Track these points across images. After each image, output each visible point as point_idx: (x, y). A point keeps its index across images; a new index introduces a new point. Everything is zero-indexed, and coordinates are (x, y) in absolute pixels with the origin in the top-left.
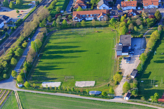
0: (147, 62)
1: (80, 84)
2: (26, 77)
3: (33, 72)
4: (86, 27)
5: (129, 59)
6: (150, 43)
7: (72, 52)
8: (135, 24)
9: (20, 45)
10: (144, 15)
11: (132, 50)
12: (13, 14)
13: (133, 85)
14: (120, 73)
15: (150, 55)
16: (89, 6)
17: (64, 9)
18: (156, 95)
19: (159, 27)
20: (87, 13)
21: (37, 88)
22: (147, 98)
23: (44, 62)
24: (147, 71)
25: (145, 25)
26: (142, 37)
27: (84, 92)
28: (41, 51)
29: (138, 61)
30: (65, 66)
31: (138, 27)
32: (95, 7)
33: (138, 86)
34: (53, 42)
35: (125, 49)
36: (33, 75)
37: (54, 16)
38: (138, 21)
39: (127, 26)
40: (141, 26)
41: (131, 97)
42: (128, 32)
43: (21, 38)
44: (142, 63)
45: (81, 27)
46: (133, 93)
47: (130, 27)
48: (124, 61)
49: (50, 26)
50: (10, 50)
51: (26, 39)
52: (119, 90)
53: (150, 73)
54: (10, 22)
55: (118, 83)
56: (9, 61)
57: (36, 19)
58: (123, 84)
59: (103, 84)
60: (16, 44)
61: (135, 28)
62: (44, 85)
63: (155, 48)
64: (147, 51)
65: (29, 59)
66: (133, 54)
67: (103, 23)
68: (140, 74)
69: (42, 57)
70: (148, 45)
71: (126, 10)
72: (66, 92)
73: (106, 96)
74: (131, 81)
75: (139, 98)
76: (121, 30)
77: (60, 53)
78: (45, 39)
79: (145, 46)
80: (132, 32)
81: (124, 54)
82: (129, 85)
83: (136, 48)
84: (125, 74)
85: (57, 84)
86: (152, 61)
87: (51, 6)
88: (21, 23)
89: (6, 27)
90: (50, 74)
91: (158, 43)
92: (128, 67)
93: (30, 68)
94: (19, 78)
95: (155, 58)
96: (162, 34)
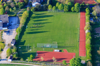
0: (22, 34)
5: (8, 32)
6: (22, 20)
8: (10, 7)
11: (10, 25)
13: (14, 50)
14: (3, 42)
15: (24, 29)
18: (31, 56)
19: (28, 8)
22: (24, 59)
24: (22, 40)
25: (17, 7)
26: (16, 16)
31: (12, 9)
33: (17, 51)
35: (4, 25)
38: (12, 4)
39: (4, 8)
40: (15, 8)
41: (13, 59)
42: (5, 12)
44: (18, 34)
46: (15, 56)
47: (7, 9)
48: (5, 34)
53: (25, 41)
55: (2, 50)
58: (6, 51)
61: (10, 10)
64: (21, 26)
66: (11, 28)
68: (18, 43)
70: (21, 22)
74: (12, 48)
75: (19, 59)
79: (19, 22)
81: (4, 29)
82: (11, 51)
83: (13, 24)
84: (7, 43)
86: (25, 32)
91: (28, 20)
92: (9, 38)
95: (27, 30)
96: (30, 13)
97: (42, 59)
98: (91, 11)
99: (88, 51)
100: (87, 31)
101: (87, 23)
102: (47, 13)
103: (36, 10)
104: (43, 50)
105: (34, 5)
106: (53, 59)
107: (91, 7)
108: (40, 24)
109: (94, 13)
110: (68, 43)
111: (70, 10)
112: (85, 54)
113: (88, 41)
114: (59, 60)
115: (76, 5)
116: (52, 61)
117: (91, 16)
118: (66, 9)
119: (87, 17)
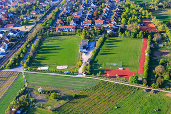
0: (96, 54)
1: (59, 68)
2: (29, 64)
3: (33, 61)
4: (64, 35)
5: (87, 53)
6: (98, 44)
7: (55, 49)
8: (90, 33)
9: (26, 46)
10: (95, 28)
11: (88, 48)
12: (22, 29)
13: (88, 67)
14: (81, 61)
15: (98, 51)
16: (65, 24)
17: (52, 25)
18: (100, 72)
19: (103, 35)
20: (64, 27)
21: (35, 70)
22: (95, 74)
23: (39, 56)
24: (96, 59)
25: (95, 34)
26: (94, 40)
27: (61, 72)
28: (38, 49)
29: (91, 54)
30: (52, 57)
31: (92, 35)
32: (69, 24)
33: (91, 68)
34: (45, 44)
35: (84, 47)
36: (33, 63)
37: (45, 29)
38: (92, 32)
39: (86, 35)
40: (93, 35)
41: (87, 74)
42: (86, 38)
43: (26, 42)
44: (94, 55)
45: (61, 35)
46: (88, 72)
47: (87, 35)
48: (84, 54)
49: (43, 35)
50: (20, 49)
51: (29, 43)
52: (81, 70)
53: (98, 60)
54: (21, 33)
55: (80, 67)
56: (19, 56)
57: (35, 31)
58: (83, 67)
59: (72, 67)
60: (24, 46)
61: (90, 36)
62: (39, 68)
63: (100, 47)
64: (96, 48)
65: (31, 54)
66: (89, 50)
67: (73, 33)
68: (92, 61)
69: (38, 53)
70: (97, 45)
71: (85, 26)
72: (51, 72)
73: (73, 74)
74: (87, 65)
75: (91, 74)
76: (82, 37)
77: (49, 50)
78: (41, 43)
79: (95, 46)
80: (89, 38)
81: (84, 50)
82: (86, 67)
83: (91, 47)
84: (84, 62)
85: (46, 68)
86: (99, 53)
87: (44, 24)
88: (27, 33)
89: (18, 36)
90: (43, 62)
91: (102, 44)
92: (86, 58)
93: (32, 59)
94: (25, 65)
95: (101, 52)
96: (105, 39)
97: (108, 75)
98: (152, 37)
99: (145, 70)
100: (146, 54)
101: (148, 47)
102: (118, 39)
103: (110, 36)
104: (111, 68)
105: (108, 32)
106: (117, 75)
107: (153, 34)
108: (110, 47)
109: (155, 39)
110: (130, 63)
111: (135, 37)
112: (143, 72)
113: (146, 63)
114: (121, 76)
115: (140, 33)
116: (115, 77)
117: (152, 42)
118: (132, 36)
119: (148, 43)
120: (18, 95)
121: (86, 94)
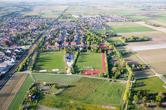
0: (76, 62)
1: (54, 70)
2: (33, 69)
3: (35, 67)
4: (52, 51)
6: (76, 56)
8: (69, 50)
9: (29, 58)
10: (72, 47)
12: (24, 47)
13: (72, 69)
14: (67, 66)
16: (52, 44)
17: (43, 45)
18: (81, 72)
19: (78, 51)
20: (52, 46)
21: (38, 72)
22: (78, 73)
23: (39, 63)
24: (76, 65)
25: (73, 50)
26: (72, 54)
27: (56, 73)
28: (37, 60)
29: (72, 62)
30: (47, 64)
31: (71, 51)
32: (54, 45)
33: (74, 70)
34: (40, 57)
35: (67, 58)
36: (36, 68)
37: (40, 48)
38: (70, 49)
39: (67, 51)
41: (73, 73)
42: (67, 53)
43: (28, 56)
45: (50, 51)
48: (68, 62)
49: (40, 50)
50: (25, 60)
51: (30, 56)
52: (68, 71)
54: (23, 50)
55: (67, 69)
56: (26, 63)
57: (33, 48)
59: (62, 70)
60: (27, 58)
62: (41, 71)
63: (77, 58)
64: (75, 59)
65: (33, 62)
66: (71, 60)
67: (58, 50)
68: (74, 66)
69: (37, 62)
71: (65, 45)
72: (49, 73)
73: (64, 73)
75: (75, 73)
76: (65, 52)
77: (44, 60)
78: (38, 56)
80: (69, 53)
83: (71, 58)
84: (69, 66)
85: (45, 71)
87: (38, 44)
88: (27, 50)
89: (22, 51)
90: (42, 67)
91: (78, 56)
92: (70, 64)
93: (34, 65)
94: (31, 69)
95: (78, 61)
96: (79, 53)
97: (86, 73)
98: (107, 52)
99: (107, 70)
100: (106, 61)
101: (106, 58)
102: (87, 53)
103: (82, 51)
104: (86, 69)
105: (80, 49)
106: (91, 73)
109: (109, 53)
110: (97, 66)
111: (97, 52)
113: (107, 66)
114: (94, 74)
115: (100, 49)
117: (107, 55)
118: (95, 51)
119: (105, 55)
120: (30, 87)
121: (75, 85)
